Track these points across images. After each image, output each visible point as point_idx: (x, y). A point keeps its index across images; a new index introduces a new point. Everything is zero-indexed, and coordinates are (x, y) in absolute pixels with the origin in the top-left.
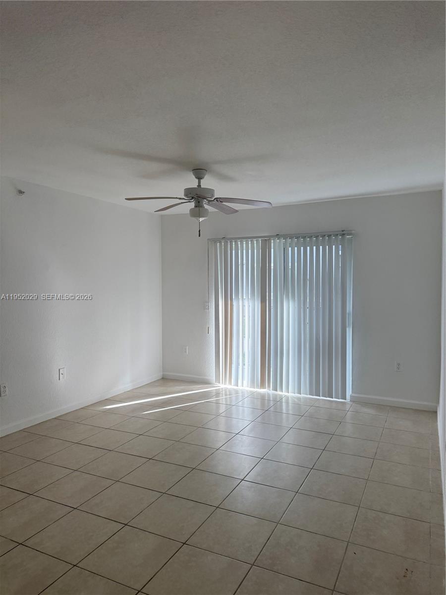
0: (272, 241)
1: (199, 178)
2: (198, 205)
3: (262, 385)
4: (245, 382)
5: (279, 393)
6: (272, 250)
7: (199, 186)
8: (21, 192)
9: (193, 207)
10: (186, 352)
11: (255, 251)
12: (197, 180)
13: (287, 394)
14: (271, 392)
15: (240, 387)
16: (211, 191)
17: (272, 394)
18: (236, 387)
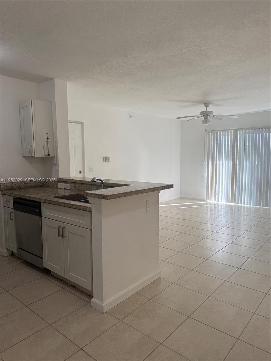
0: (239, 131)
1: (207, 107)
2: (206, 118)
3: (232, 202)
4: (223, 200)
5: (240, 205)
6: (239, 136)
7: (206, 110)
8: (131, 117)
9: (204, 119)
10: (192, 186)
11: (230, 136)
12: (206, 108)
13: (244, 205)
14: (236, 204)
15: (220, 202)
16: (212, 112)
17: (237, 206)
18: (218, 202)
